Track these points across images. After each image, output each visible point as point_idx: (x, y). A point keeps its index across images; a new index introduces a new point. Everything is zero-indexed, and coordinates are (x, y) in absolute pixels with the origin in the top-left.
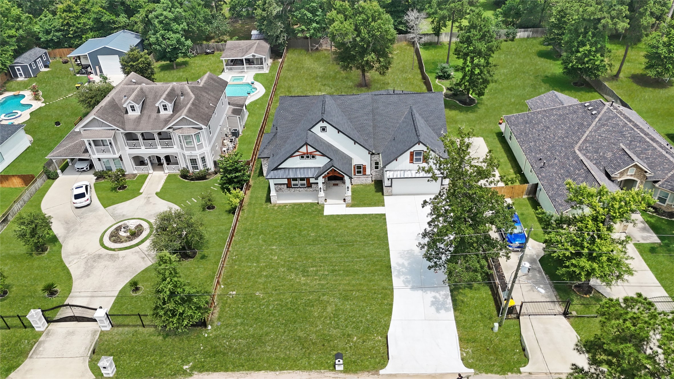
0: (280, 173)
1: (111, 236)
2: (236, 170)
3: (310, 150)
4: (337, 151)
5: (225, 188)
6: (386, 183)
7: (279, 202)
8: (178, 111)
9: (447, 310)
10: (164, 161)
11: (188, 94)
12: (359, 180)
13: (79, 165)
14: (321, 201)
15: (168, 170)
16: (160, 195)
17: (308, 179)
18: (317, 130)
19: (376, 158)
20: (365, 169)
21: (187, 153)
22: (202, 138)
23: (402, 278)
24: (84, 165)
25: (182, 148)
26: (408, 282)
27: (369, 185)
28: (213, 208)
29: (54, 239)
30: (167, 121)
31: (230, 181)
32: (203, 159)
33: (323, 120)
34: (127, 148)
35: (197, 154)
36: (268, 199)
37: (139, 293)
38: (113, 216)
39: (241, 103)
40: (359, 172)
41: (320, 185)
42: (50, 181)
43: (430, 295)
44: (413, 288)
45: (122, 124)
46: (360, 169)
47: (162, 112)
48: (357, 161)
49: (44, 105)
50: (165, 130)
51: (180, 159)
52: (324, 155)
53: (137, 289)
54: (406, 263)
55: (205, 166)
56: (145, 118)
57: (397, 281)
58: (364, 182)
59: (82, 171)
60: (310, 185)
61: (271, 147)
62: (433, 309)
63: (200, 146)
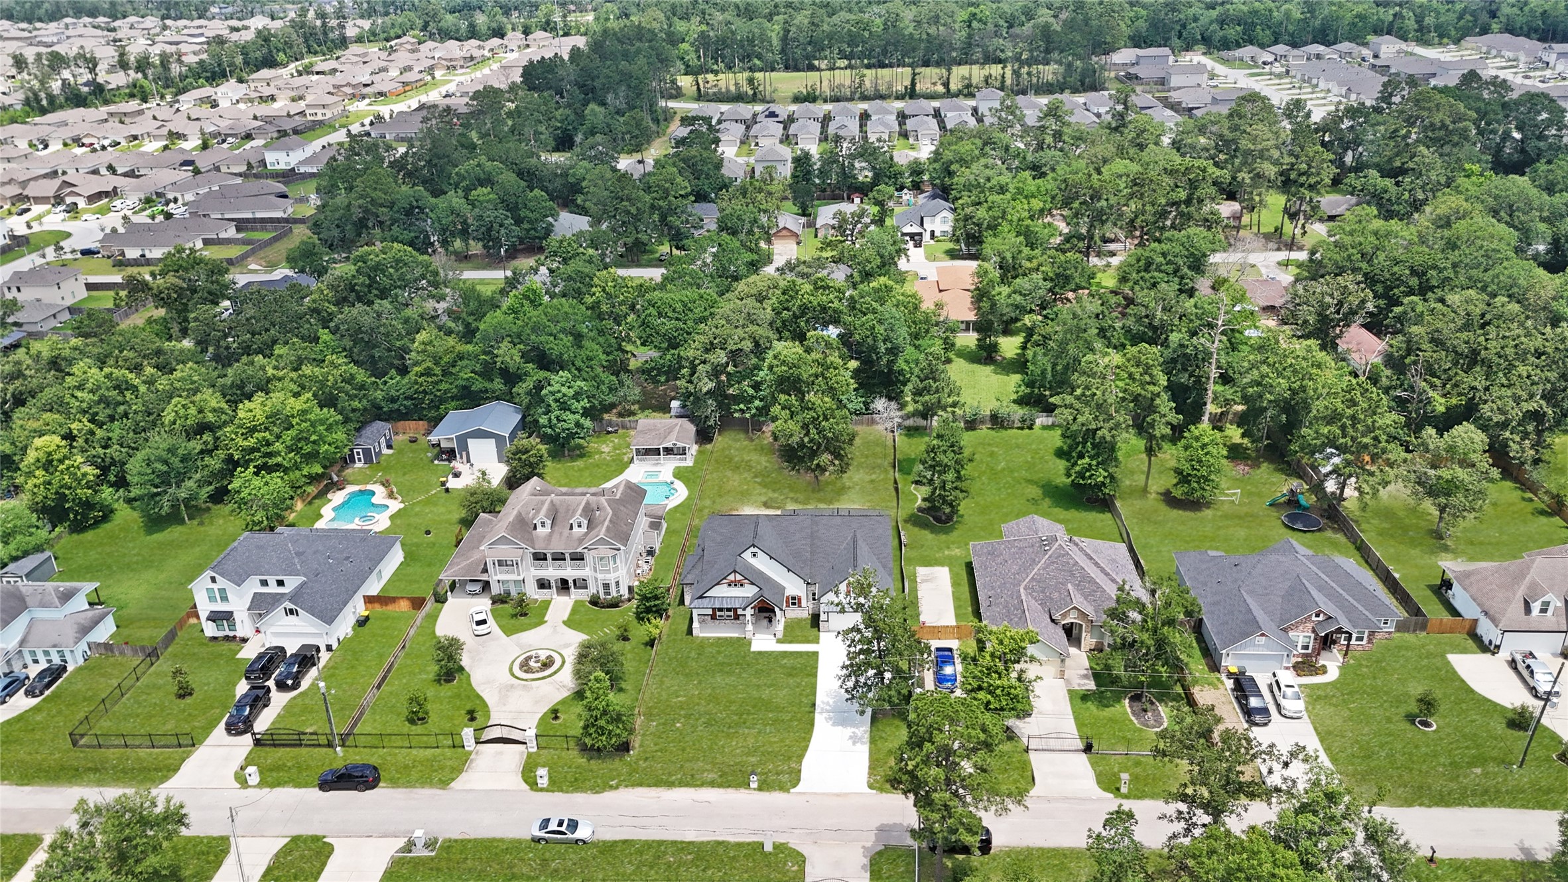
0: (705, 601)
1: (521, 666)
2: (656, 598)
3: (739, 577)
4: (768, 579)
5: (640, 618)
6: (823, 617)
7: (701, 635)
8: (593, 529)
9: (863, 743)
10: (571, 584)
11: (604, 508)
12: (794, 613)
13: (470, 587)
14: (749, 635)
15: (576, 595)
16: (569, 623)
17: (735, 610)
18: (747, 556)
19: (812, 588)
20: (800, 600)
21: (600, 576)
22: (618, 561)
23: (825, 715)
24: (477, 588)
25: (595, 571)
26: (830, 719)
27: (805, 620)
28: (628, 639)
29: (461, 669)
30: (581, 541)
31: (648, 610)
32: (617, 583)
33: (754, 546)
34: (532, 569)
35: (611, 578)
36: (690, 632)
37: (558, 722)
38: (519, 646)
39: (660, 513)
40: (794, 604)
41: (748, 617)
42: (439, 605)
43: (849, 731)
44: (834, 724)
45: (531, 542)
46: (795, 601)
47: (576, 529)
48: (789, 592)
49: (402, 506)
50: (579, 550)
51: (590, 583)
52: (753, 584)
53: (556, 718)
54: (831, 702)
55: (618, 591)
56: (556, 536)
57: (819, 719)
58: (799, 616)
59: (474, 594)
60: (737, 617)
61: (696, 572)
62: (850, 742)
63: (616, 569)
